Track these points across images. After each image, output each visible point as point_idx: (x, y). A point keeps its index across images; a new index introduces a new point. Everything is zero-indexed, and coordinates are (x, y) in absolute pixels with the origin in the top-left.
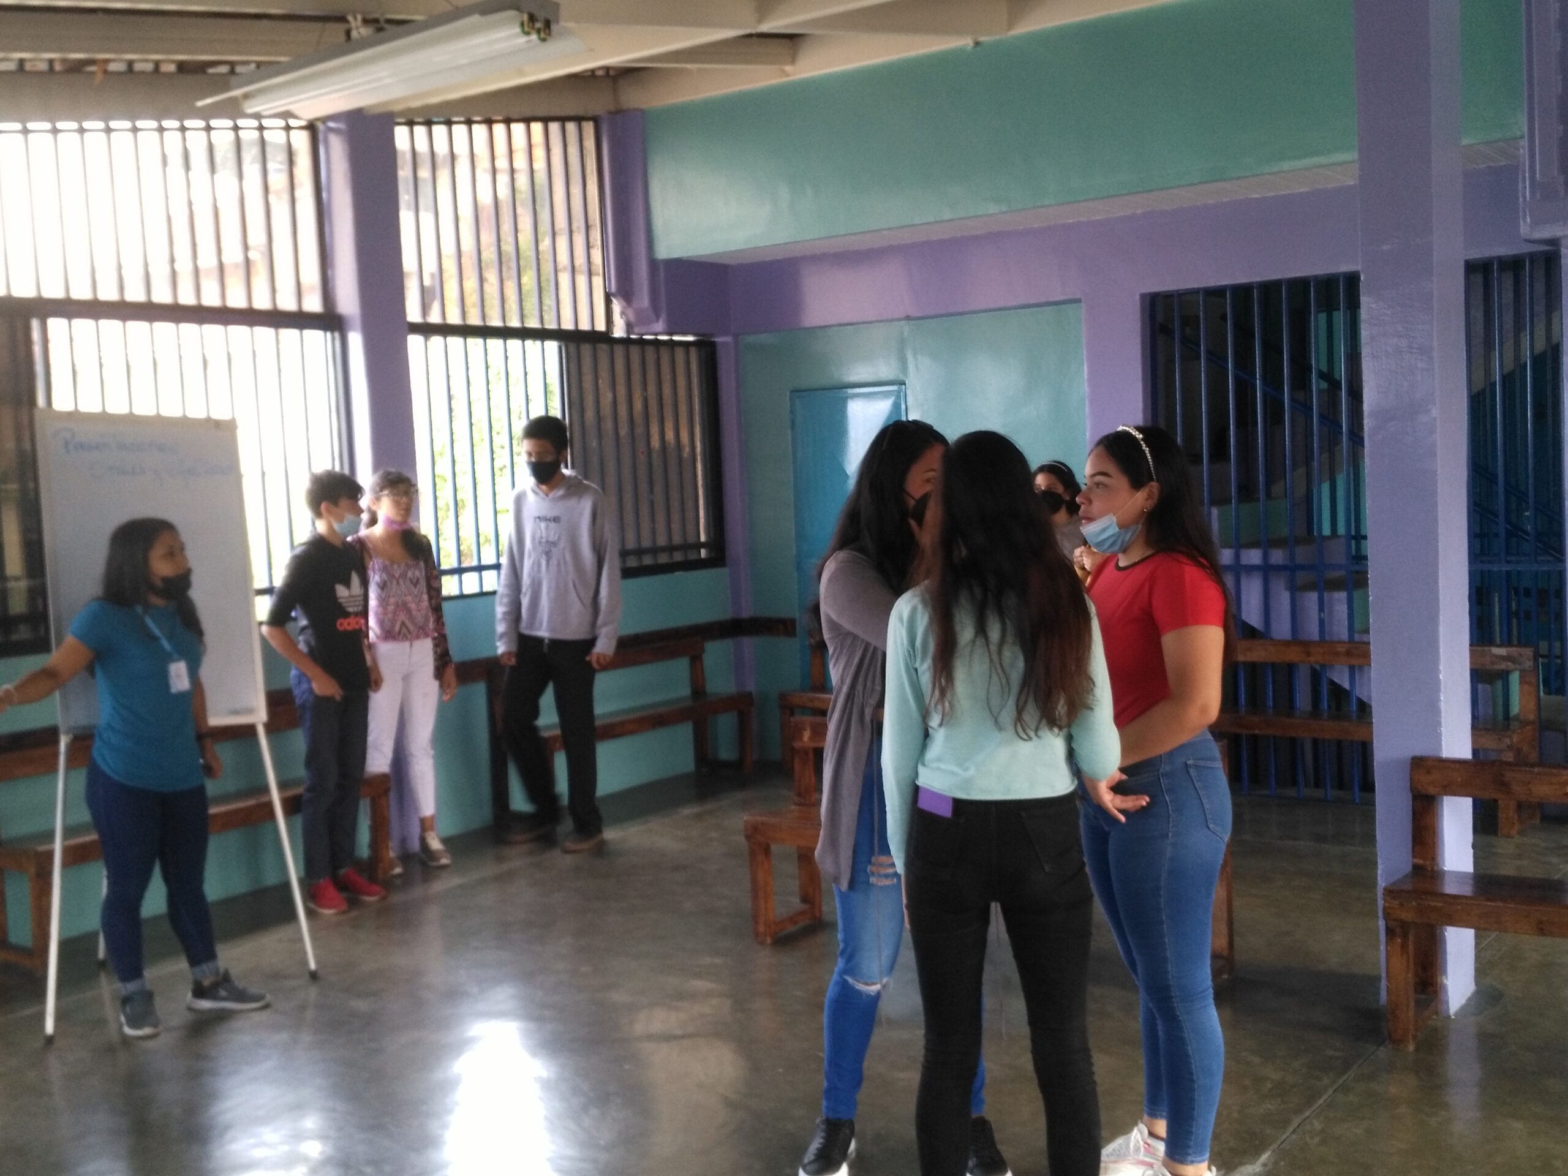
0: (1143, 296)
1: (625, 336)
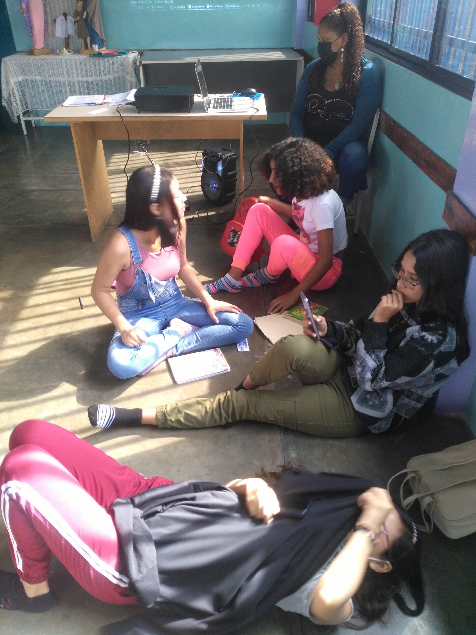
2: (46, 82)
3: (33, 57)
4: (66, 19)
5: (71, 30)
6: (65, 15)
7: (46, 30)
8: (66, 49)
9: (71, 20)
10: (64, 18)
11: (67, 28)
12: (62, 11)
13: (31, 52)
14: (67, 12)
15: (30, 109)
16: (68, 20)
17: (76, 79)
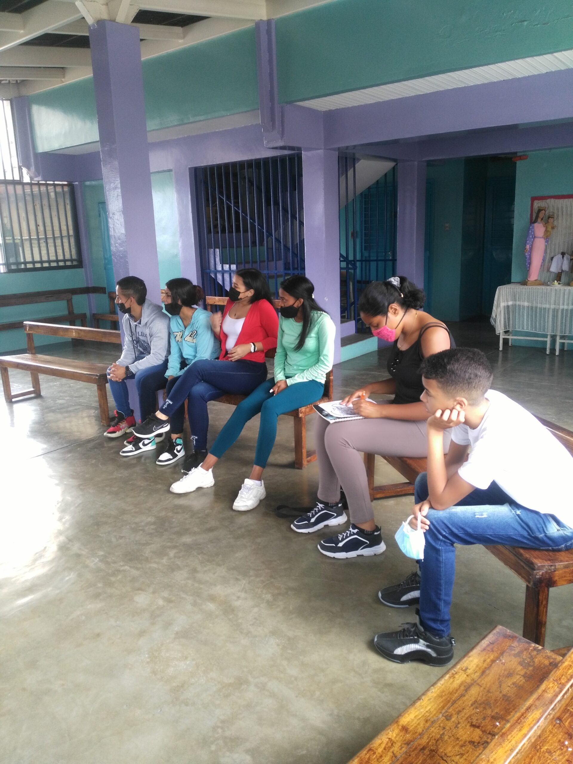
0: (190, 169)
1: (29, 182)
2: (532, 307)
3: (526, 287)
4: (563, 257)
5: (566, 267)
6: (563, 254)
7: (542, 265)
8: (557, 281)
9: (567, 258)
10: (561, 256)
11: (562, 264)
12: (561, 251)
13: (524, 283)
14: (565, 251)
15: (511, 330)
16: (565, 258)
17: (561, 307)
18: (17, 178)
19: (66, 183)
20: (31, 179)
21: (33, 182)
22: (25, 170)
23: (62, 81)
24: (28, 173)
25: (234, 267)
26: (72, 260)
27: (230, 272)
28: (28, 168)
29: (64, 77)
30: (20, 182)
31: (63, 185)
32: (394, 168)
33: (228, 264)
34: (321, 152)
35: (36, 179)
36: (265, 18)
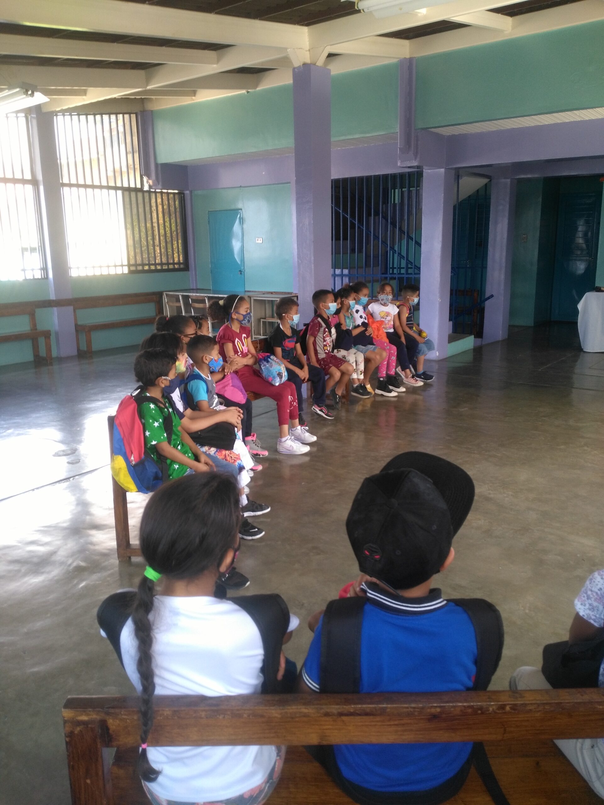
1: (149, 190)
18: (139, 186)
19: (176, 191)
20: (150, 187)
21: (151, 190)
22: (145, 179)
23: (192, 99)
24: (147, 182)
25: (346, 272)
26: (179, 263)
27: (342, 275)
28: (149, 177)
29: (195, 96)
30: (141, 190)
31: (174, 194)
32: (486, 185)
33: (340, 268)
34: (443, 170)
35: (154, 187)
36: (408, 57)
